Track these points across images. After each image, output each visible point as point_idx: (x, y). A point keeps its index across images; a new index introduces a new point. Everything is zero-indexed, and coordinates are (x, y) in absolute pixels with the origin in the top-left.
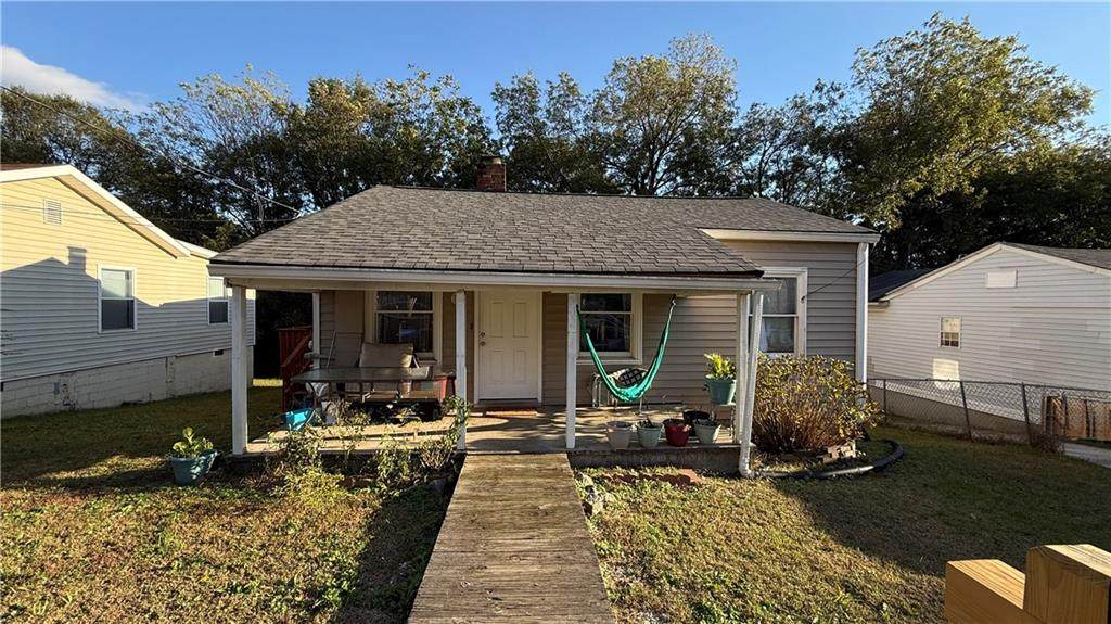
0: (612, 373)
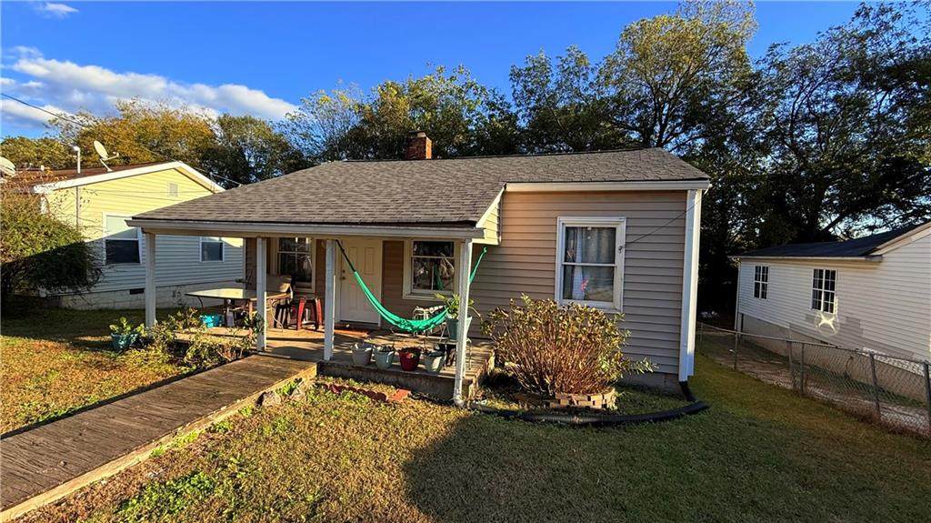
0: (428, 308)
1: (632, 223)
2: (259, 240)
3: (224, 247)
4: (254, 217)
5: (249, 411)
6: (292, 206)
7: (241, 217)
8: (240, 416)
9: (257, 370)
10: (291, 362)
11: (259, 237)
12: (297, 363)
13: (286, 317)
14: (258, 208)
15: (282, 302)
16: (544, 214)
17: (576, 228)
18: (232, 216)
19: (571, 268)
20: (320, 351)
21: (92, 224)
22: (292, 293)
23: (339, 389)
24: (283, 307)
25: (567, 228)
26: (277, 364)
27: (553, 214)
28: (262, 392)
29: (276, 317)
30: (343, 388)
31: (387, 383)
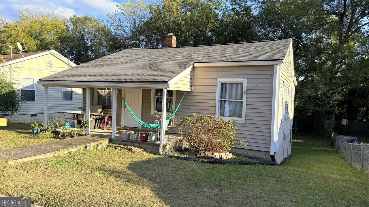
1: (250, 80)
2: (87, 89)
3: (73, 94)
4: (86, 79)
5: (82, 150)
6: (101, 74)
7: (81, 79)
8: (79, 151)
9: (85, 139)
10: (99, 138)
11: (88, 87)
12: (101, 138)
13: (100, 125)
14: (87, 75)
15: (98, 117)
16: (211, 77)
17: (227, 83)
18: (77, 79)
19: (224, 101)
20: (111, 135)
21: (18, 82)
22: (102, 113)
23: (115, 147)
24: (98, 120)
25: (221, 83)
26: (93, 138)
27: (215, 77)
28: (86, 145)
29: (95, 124)
30: (117, 146)
31: (134, 146)
